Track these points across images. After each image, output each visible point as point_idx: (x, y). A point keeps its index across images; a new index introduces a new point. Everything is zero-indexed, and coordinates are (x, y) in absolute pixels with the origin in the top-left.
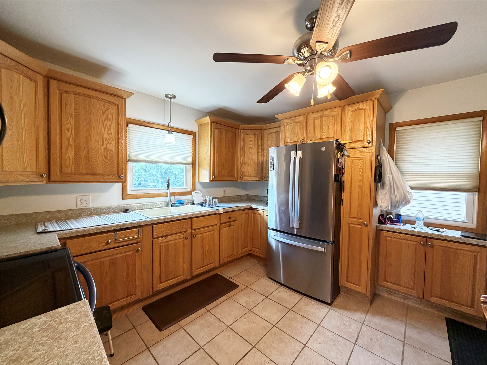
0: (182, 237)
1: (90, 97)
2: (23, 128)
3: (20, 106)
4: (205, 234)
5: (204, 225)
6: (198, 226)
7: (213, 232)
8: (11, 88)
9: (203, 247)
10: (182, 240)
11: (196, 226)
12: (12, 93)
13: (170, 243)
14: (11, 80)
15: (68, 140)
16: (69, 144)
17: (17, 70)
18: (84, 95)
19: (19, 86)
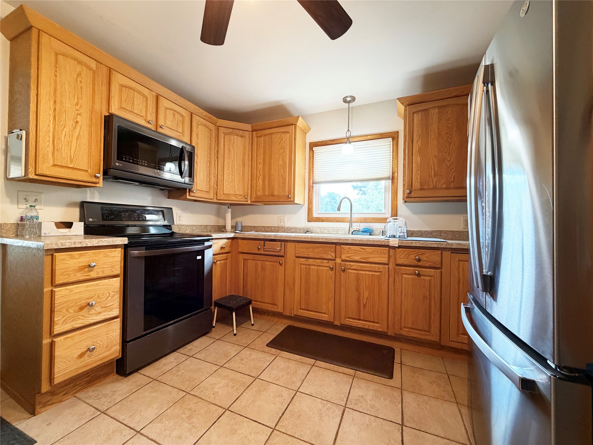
0: (327, 265)
1: (272, 134)
2: (235, 167)
3: (234, 155)
4: (361, 272)
5: (361, 258)
6: (350, 256)
7: (378, 274)
8: (230, 145)
9: (357, 289)
10: (326, 268)
11: (348, 257)
12: (230, 148)
13: (311, 267)
14: (230, 141)
15: (260, 171)
16: (260, 174)
17: (233, 133)
18: (269, 134)
19: (234, 143)
